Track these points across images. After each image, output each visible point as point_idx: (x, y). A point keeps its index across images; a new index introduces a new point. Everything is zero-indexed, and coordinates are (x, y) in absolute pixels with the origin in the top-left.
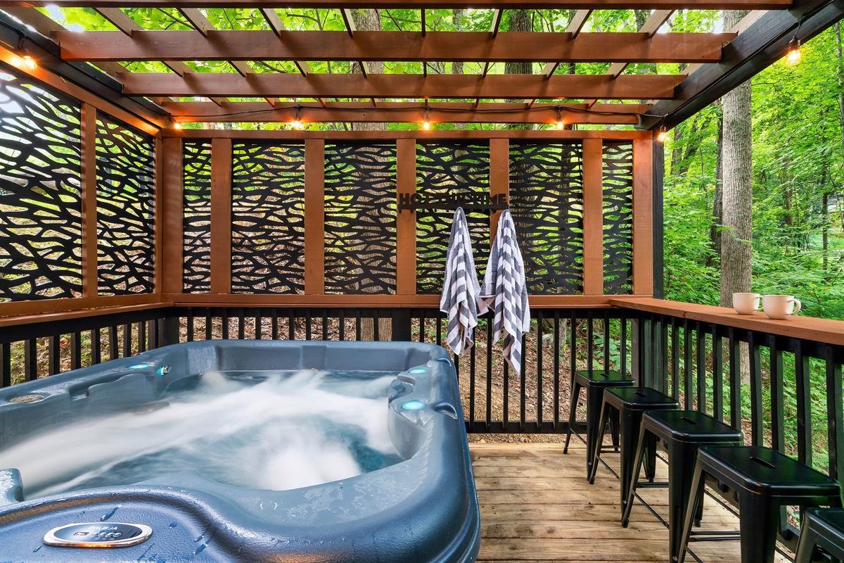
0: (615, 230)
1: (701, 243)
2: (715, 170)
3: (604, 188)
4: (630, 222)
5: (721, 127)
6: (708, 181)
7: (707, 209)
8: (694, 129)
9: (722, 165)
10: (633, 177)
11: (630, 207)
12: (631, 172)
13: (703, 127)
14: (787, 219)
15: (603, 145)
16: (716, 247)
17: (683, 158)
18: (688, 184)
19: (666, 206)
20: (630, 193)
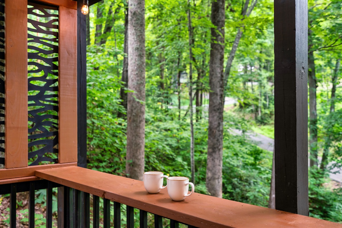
0: (41, 96)
1: (114, 101)
2: (123, 45)
3: (30, 51)
4: (56, 89)
5: (127, 16)
6: (119, 53)
7: (118, 74)
8: (110, 12)
9: (128, 43)
10: (59, 44)
11: (56, 74)
12: (57, 38)
13: (116, 12)
14: (161, 85)
15: (29, 4)
16: (124, 104)
17: (103, 32)
18: (106, 53)
19: (89, 70)
20: (56, 59)
